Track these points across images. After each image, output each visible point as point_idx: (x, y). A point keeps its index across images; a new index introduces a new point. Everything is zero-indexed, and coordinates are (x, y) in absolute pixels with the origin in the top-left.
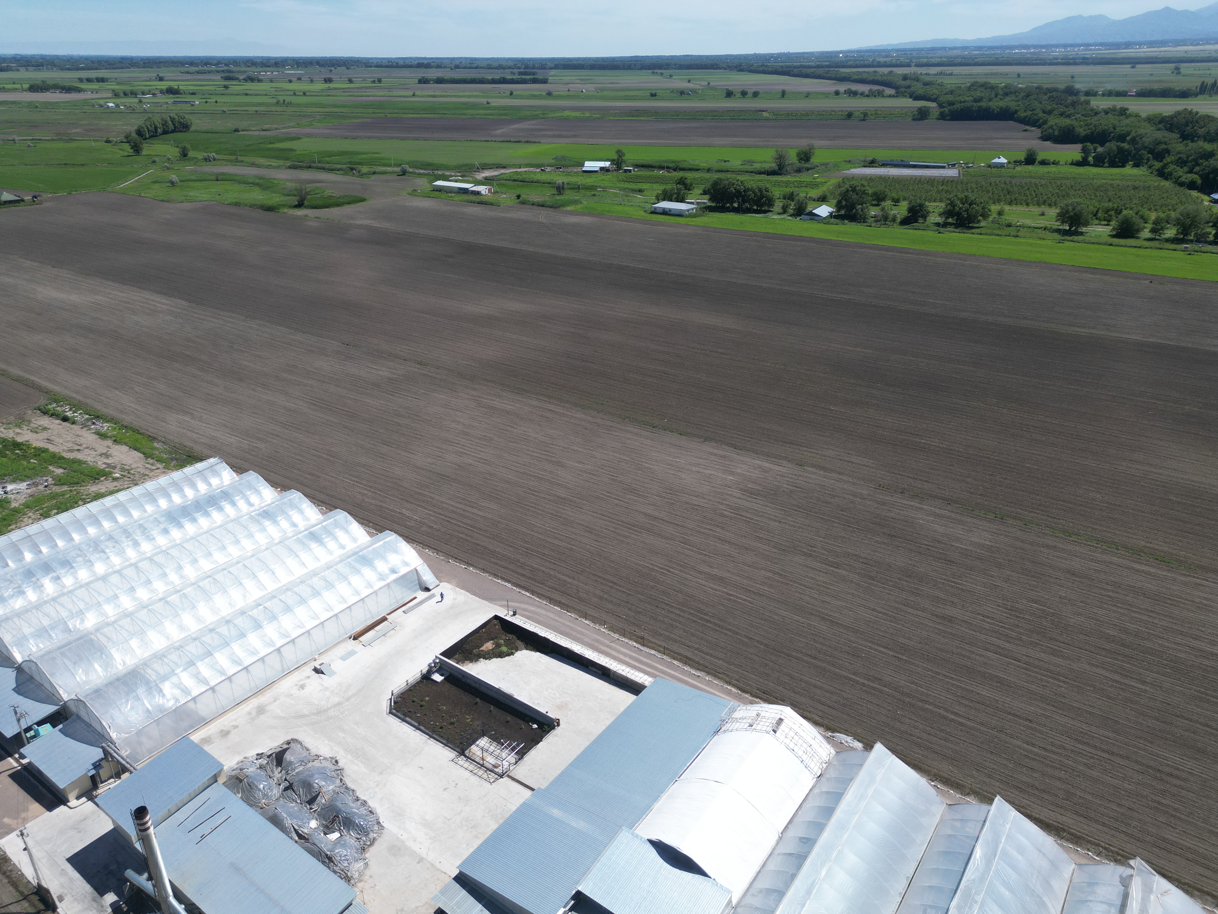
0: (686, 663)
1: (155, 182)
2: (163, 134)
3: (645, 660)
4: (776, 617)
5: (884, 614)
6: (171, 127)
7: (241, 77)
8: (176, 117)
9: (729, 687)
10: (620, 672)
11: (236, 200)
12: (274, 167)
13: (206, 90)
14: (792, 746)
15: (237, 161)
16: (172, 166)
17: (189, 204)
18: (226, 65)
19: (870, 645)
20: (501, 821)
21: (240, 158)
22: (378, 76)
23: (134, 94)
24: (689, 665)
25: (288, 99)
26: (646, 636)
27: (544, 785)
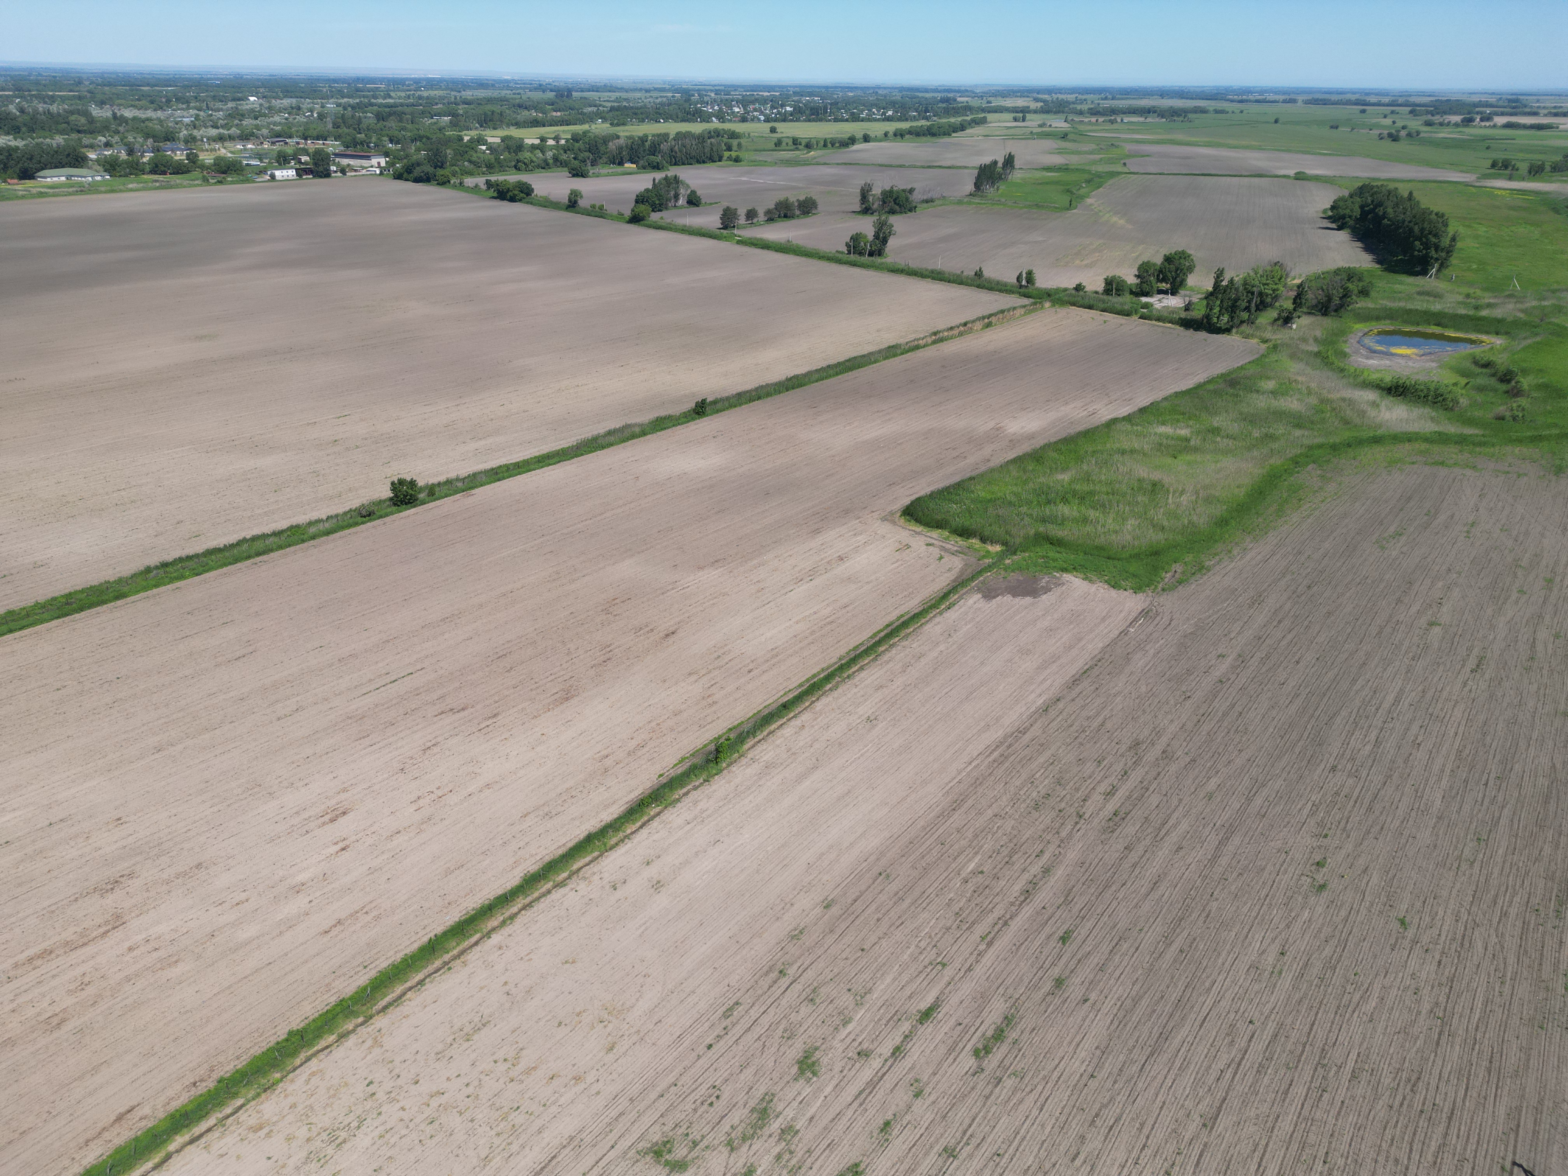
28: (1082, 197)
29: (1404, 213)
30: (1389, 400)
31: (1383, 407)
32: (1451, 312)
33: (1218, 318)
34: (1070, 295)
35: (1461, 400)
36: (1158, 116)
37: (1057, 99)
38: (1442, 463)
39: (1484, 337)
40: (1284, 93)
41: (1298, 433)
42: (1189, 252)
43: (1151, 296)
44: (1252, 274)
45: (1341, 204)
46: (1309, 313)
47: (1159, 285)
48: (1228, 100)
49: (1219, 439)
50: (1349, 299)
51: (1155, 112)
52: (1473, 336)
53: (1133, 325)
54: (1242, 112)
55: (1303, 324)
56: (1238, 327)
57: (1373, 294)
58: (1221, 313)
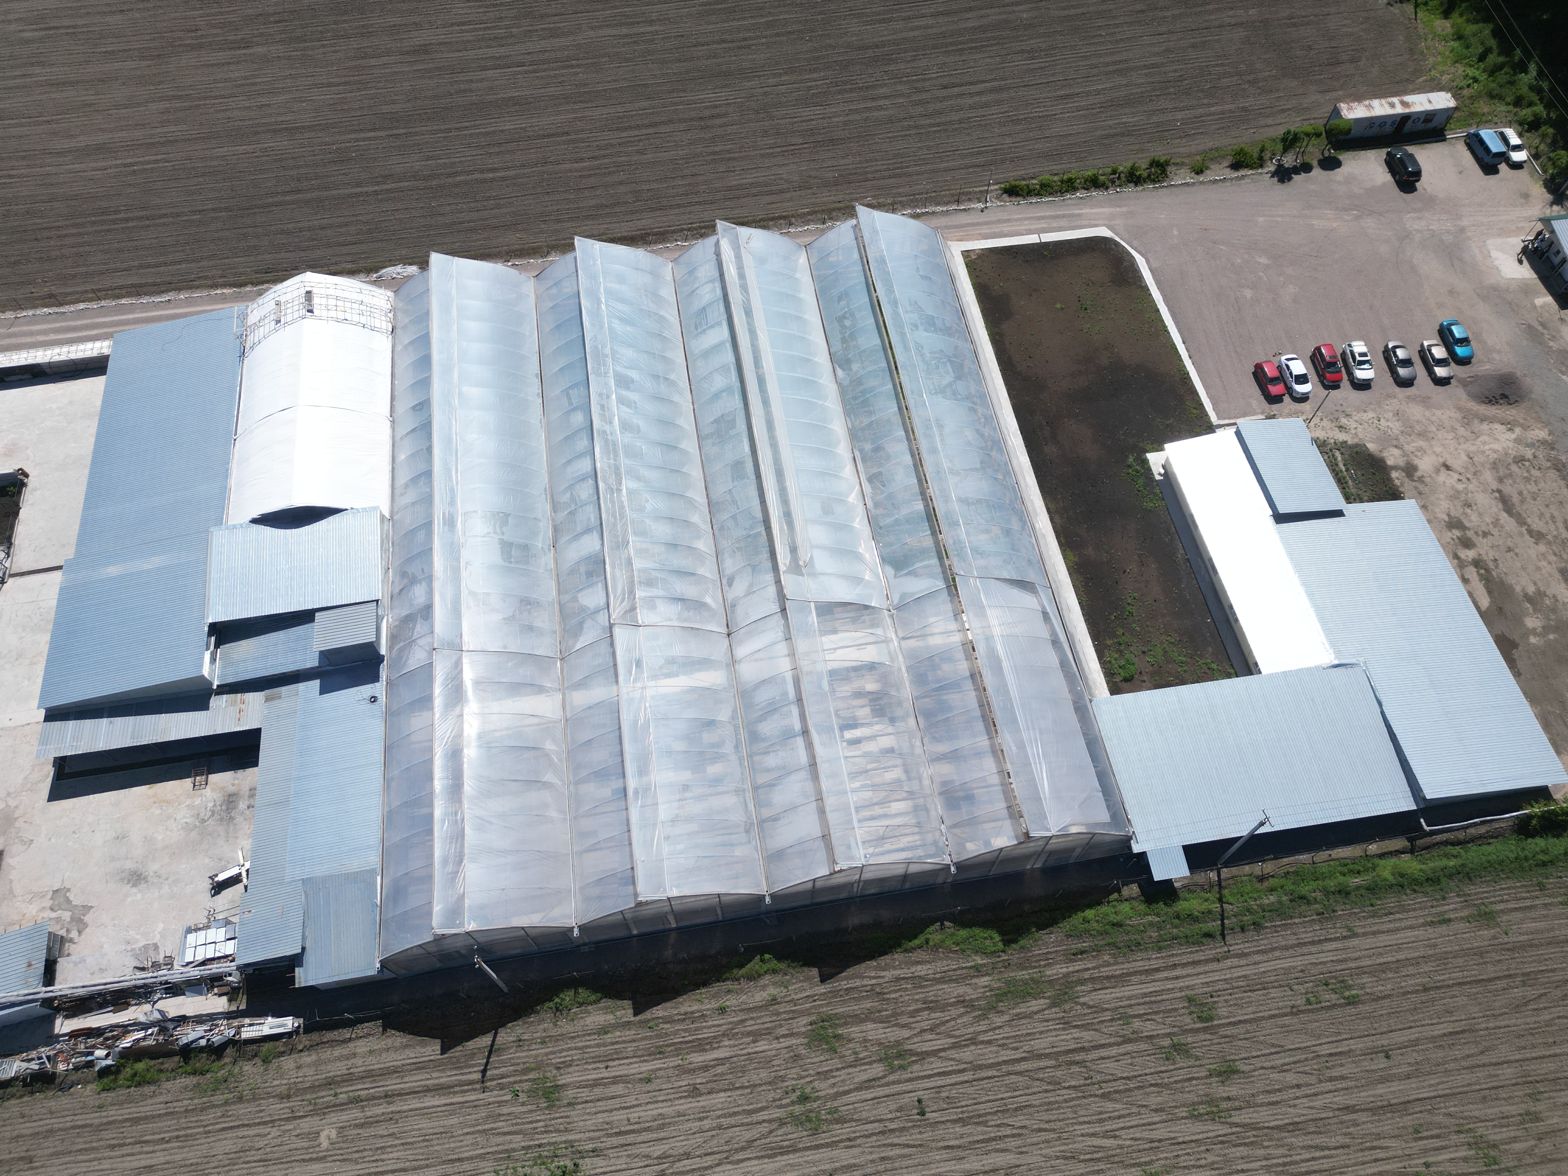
0: (139, 295)
3: (79, 323)
4: (215, 163)
5: (345, 83)
9: (218, 292)
10: (57, 358)
14: (341, 316)
19: (353, 136)
20: (50, 627)
24: (145, 294)
26: (54, 290)
27: (69, 553)
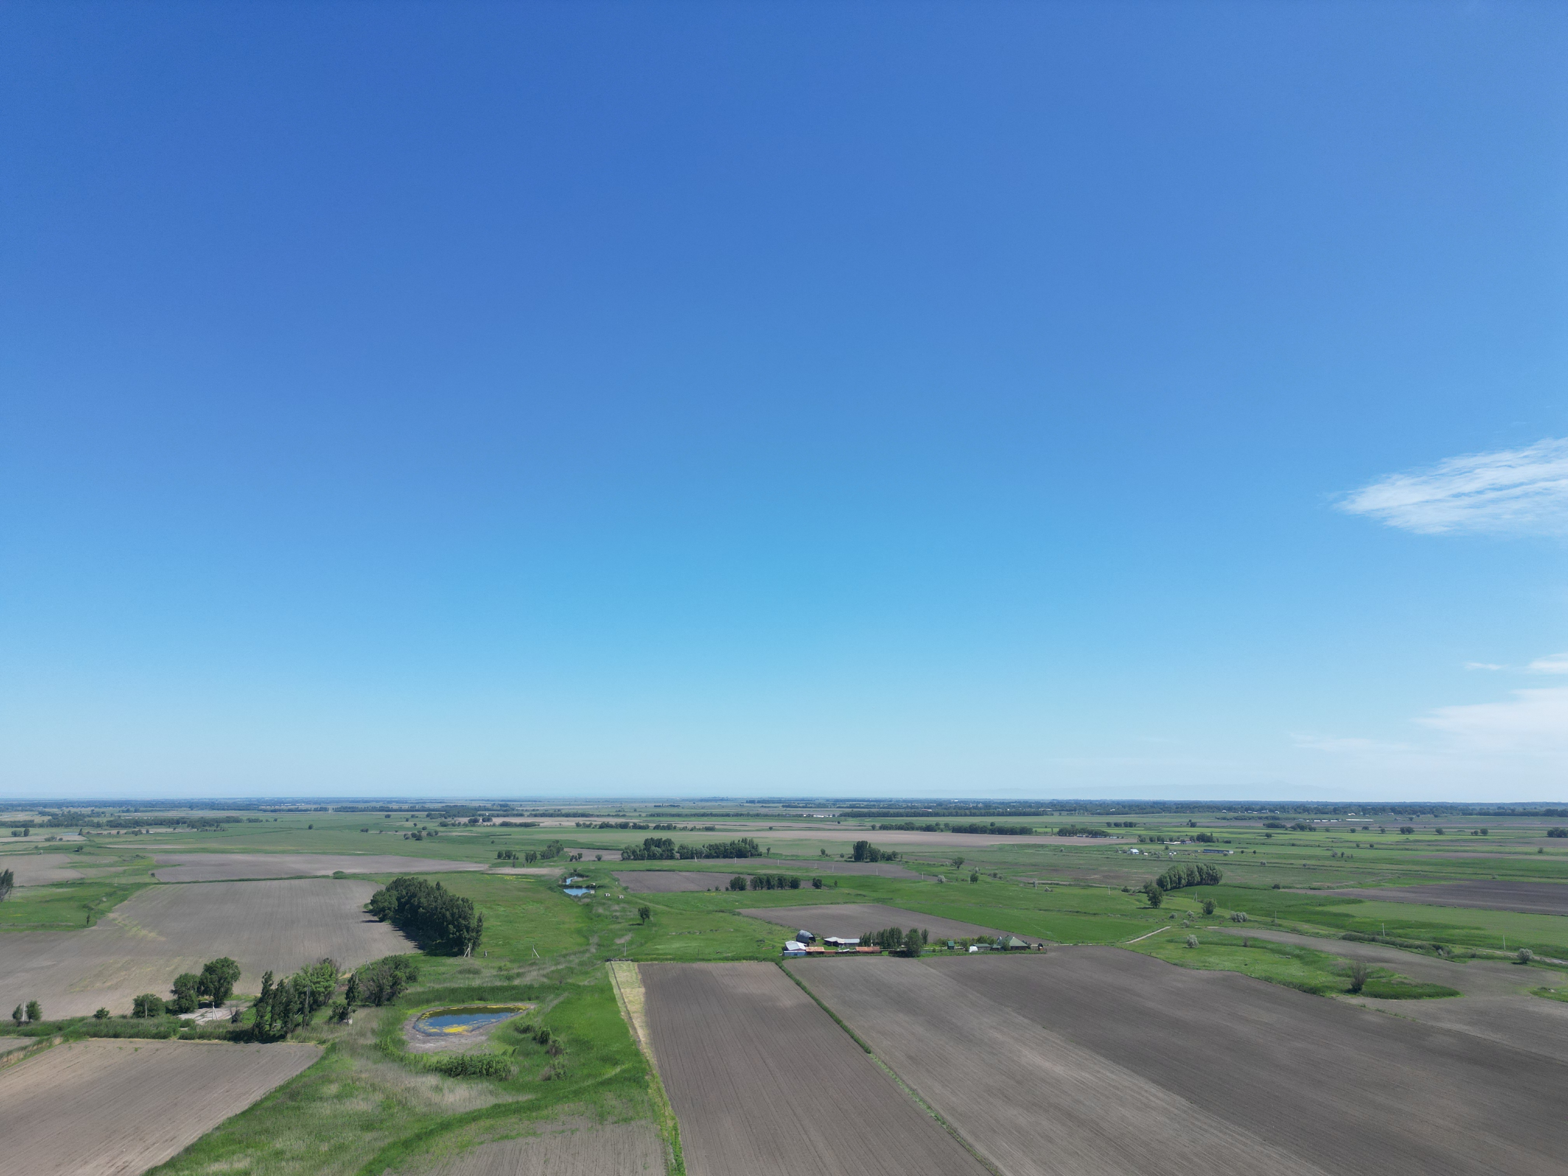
1: (1171, 941)
2: (1186, 886)
6: (1197, 878)
7: (1289, 825)
8: (1205, 868)
11: (1268, 974)
12: (1322, 936)
13: (1243, 839)
15: (1273, 924)
16: (1192, 923)
17: (1207, 972)
18: (1271, 811)
21: (1277, 921)
22: (1483, 826)
23: (1161, 840)
25: (1348, 852)
28: (103, 913)
29: (436, 902)
30: (450, 1082)
31: (446, 1091)
32: (489, 985)
33: (270, 1025)
34: (91, 1025)
35: (512, 1068)
36: (188, 826)
37: (69, 812)
38: (507, 1137)
39: (520, 1005)
40: (315, 803)
41: (368, 1136)
42: (232, 958)
43: (192, 1012)
44: (301, 974)
45: (379, 898)
46: (364, 1006)
47: (201, 998)
48: (261, 810)
49: (284, 1163)
50: (399, 987)
51: (185, 823)
52: (511, 1005)
53: (174, 1047)
54: (276, 820)
55: (359, 1017)
56: (293, 1031)
57: (420, 979)
58: (273, 1019)
